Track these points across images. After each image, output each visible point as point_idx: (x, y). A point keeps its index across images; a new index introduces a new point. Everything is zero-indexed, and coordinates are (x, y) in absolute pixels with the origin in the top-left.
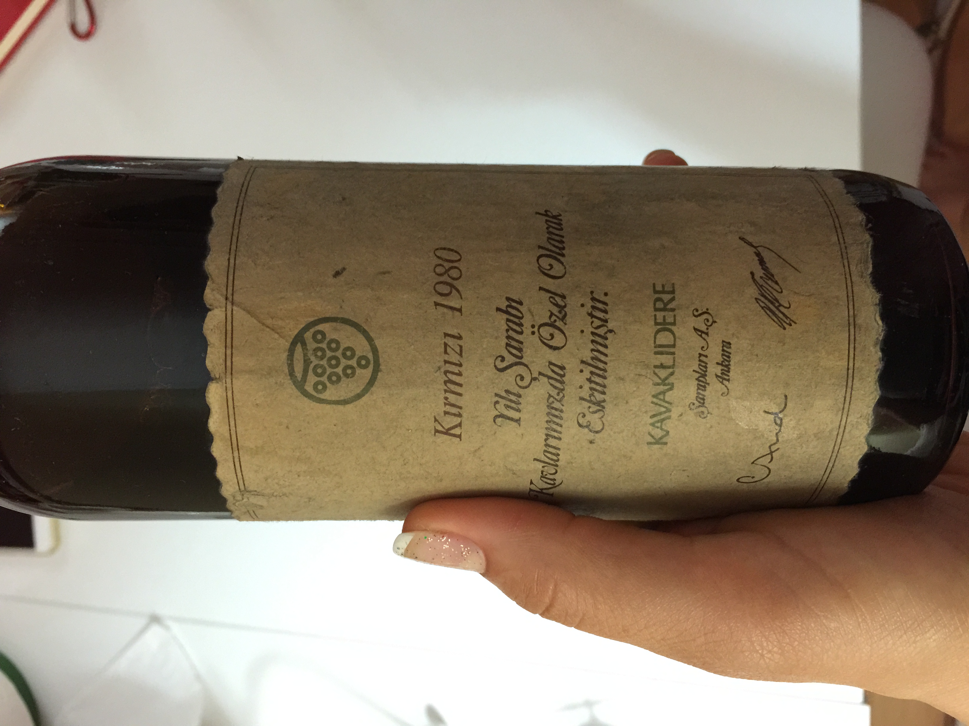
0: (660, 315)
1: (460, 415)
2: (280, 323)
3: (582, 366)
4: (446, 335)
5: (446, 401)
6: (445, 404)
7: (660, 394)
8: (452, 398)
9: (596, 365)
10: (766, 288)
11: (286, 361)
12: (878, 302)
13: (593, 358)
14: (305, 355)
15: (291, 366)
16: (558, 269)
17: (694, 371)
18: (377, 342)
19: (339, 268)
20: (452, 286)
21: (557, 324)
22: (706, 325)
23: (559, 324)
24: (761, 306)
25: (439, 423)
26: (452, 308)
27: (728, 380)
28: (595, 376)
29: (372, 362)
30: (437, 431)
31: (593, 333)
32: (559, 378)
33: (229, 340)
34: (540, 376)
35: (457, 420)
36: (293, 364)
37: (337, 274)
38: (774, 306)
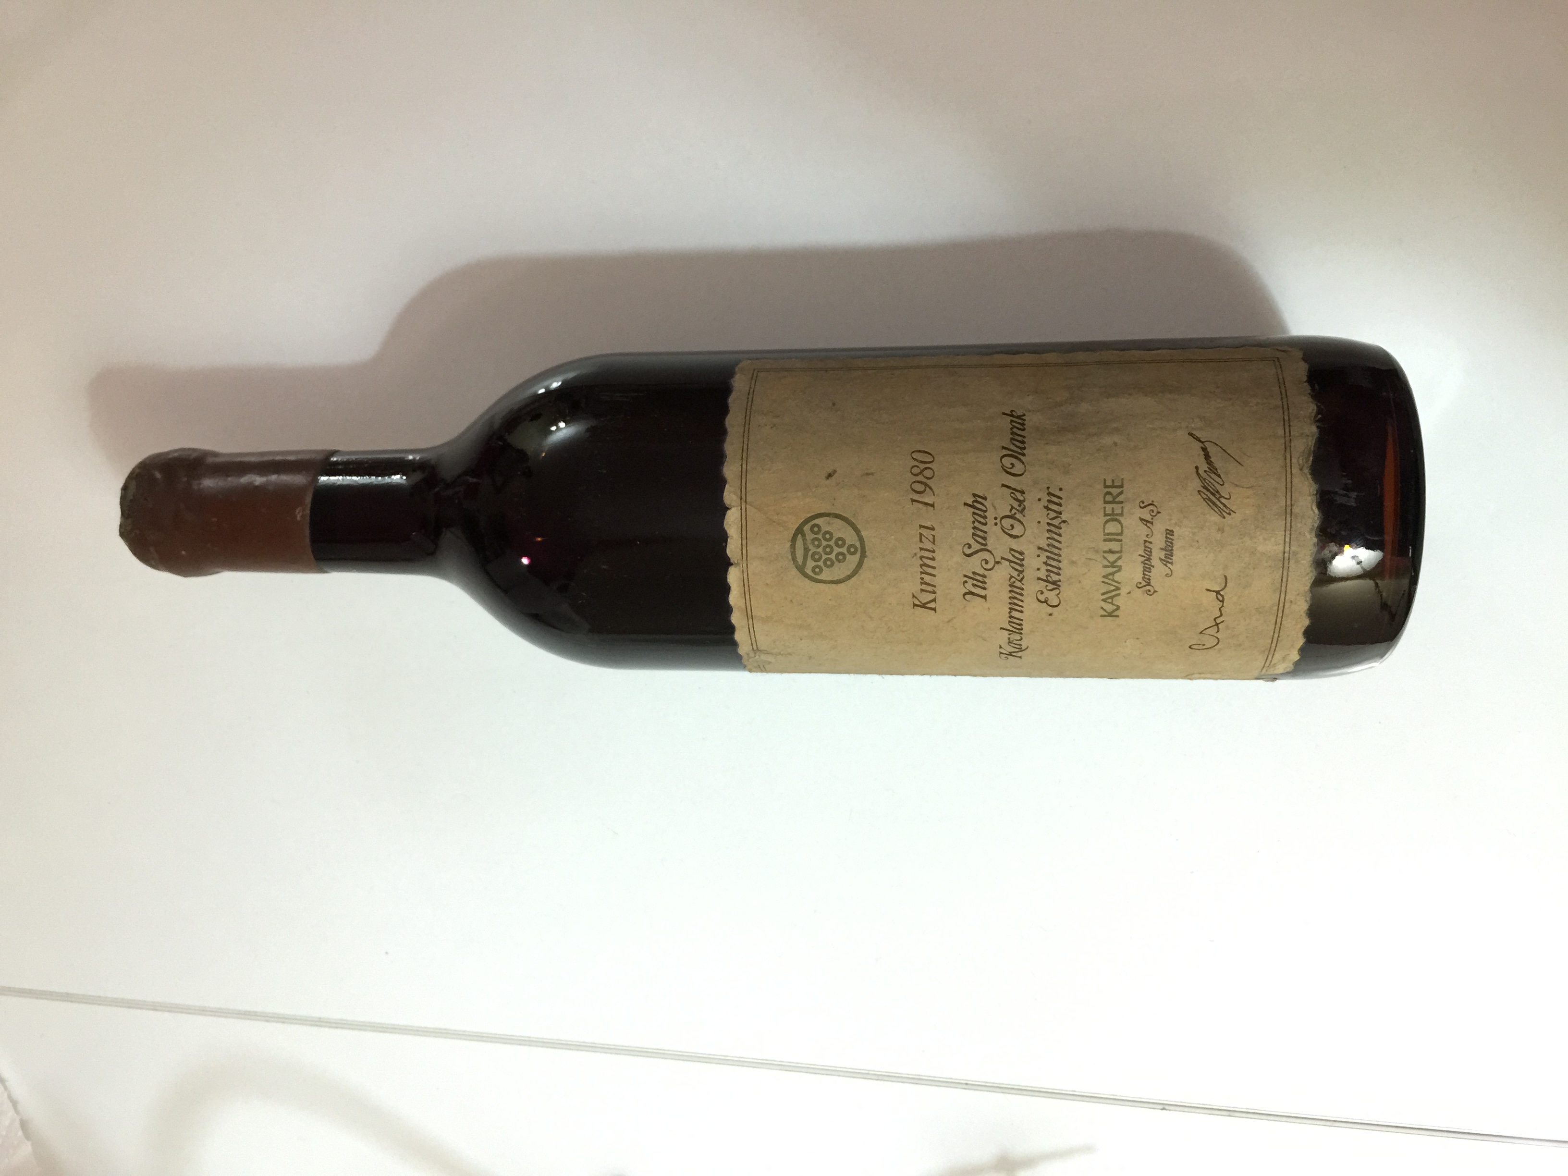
0: (1109, 508)
1: (934, 592)
2: (784, 518)
3: (1039, 552)
4: (921, 526)
5: (922, 581)
6: (922, 583)
7: (1110, 574)
8: (927, 578)
9: (1052, 551)
10: (1209, 481)
11: (789, 550)
12: (1315, 492)
13: (1048, 545)
14: (805, 544)
15: (793, 554)
16: (1018, 468)
17: (1140, 555)
18: (864, 533)
19: (830, 471)
20: (926, 485)
21: (1017, 516)
22: (1152, 516)
23: (1018, 516)
24: (1203, 498)
25: (917, 598)
26: (926, 504)
27: (1171, 563)
28: (1051, 560)
29: (859, 550)
30: (915, 605)
31: (1049, 524)
32: (1019, 562)
33: (744, 533)
34: (1003, 560)
35: (931, 597)
36: (795, 552)
37: (830, 476)
38: (1216, 498)
